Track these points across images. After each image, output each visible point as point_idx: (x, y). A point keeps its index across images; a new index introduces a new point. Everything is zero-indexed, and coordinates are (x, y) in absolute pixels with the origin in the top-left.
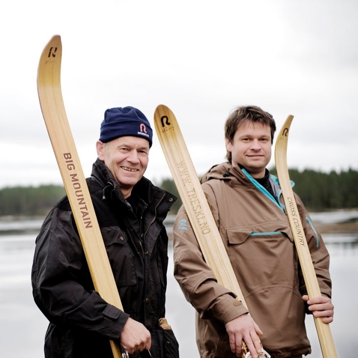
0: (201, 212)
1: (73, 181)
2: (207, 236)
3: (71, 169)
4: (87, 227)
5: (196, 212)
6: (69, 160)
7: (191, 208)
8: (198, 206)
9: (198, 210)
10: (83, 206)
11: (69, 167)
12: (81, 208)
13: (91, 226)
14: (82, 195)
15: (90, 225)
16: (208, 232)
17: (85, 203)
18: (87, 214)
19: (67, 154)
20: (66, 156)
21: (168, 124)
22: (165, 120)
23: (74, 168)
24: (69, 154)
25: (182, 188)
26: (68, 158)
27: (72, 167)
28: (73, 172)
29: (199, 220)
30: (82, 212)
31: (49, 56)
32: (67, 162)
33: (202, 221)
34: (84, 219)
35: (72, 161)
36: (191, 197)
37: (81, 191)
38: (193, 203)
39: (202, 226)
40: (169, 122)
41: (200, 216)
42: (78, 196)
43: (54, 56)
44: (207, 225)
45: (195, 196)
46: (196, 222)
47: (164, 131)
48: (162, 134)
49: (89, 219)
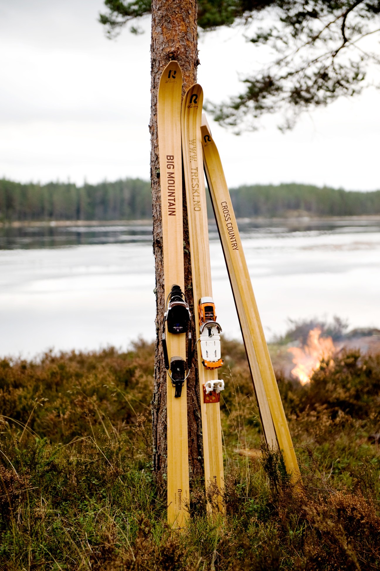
0: (198, 191)
1: (168, 177)
2: (197, 213)
3: (170, 168)
4: (170, 215)
5: (194, 189)
6: (170, 161)
7: (190, 183)
8: (196, 184)
9: (196, 188)
10: (173, 198)
11: (169, 166)
12: (169, 200)
13: (175, 215)
14: (174, 190)
15: (173, 214)
16: (199, 211)
17: (174, 196)
18: (174, 205)
19: (170, 156)
20: (169, 158)
21: (195, 102)
22: (194, 98)
23: (173, 168)
24: (173, 156)
25: (188, 163)
26: (170, 159)
27: (172, 167)
28: (171, 171)
29: (194, 197)
30: (169, 203)
31: (169, 77)
32: (168, 162)
33: (196, 199)
34: (169, 208)
35: (173, 162)
36: (193, 174)
37: (174, 186)
38: (193, 180)
39: (195, 203)
40: (197, 101)
41: (196, 194)
42: (170, 190)
43: (174, 77)
44: (199, 204)
45: (196, 175)
46: (192, 198)
47: (189, 107)
48: (187, 108)
49: (175, 209)
